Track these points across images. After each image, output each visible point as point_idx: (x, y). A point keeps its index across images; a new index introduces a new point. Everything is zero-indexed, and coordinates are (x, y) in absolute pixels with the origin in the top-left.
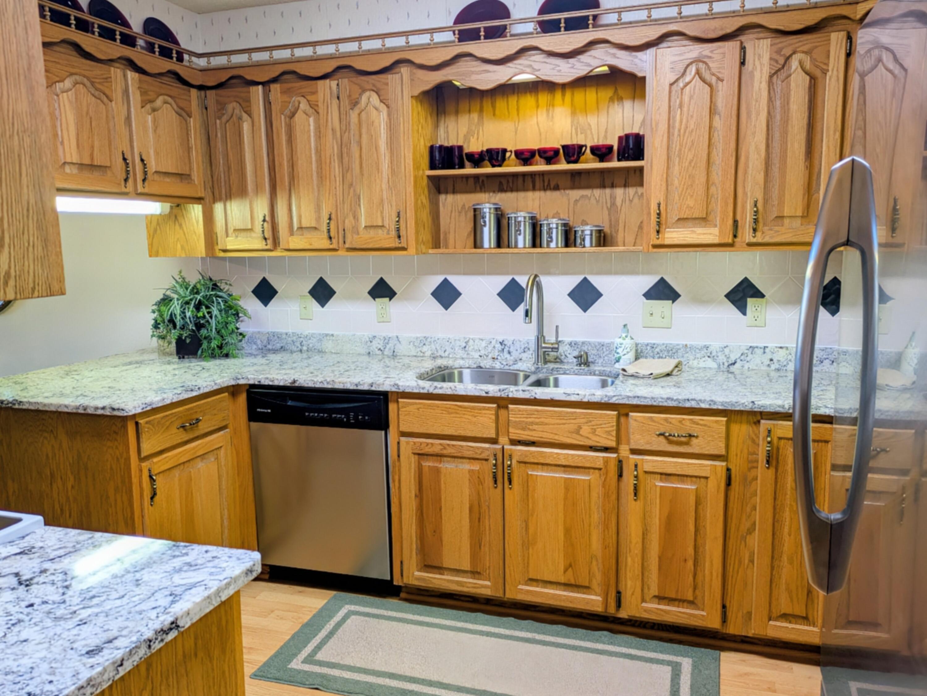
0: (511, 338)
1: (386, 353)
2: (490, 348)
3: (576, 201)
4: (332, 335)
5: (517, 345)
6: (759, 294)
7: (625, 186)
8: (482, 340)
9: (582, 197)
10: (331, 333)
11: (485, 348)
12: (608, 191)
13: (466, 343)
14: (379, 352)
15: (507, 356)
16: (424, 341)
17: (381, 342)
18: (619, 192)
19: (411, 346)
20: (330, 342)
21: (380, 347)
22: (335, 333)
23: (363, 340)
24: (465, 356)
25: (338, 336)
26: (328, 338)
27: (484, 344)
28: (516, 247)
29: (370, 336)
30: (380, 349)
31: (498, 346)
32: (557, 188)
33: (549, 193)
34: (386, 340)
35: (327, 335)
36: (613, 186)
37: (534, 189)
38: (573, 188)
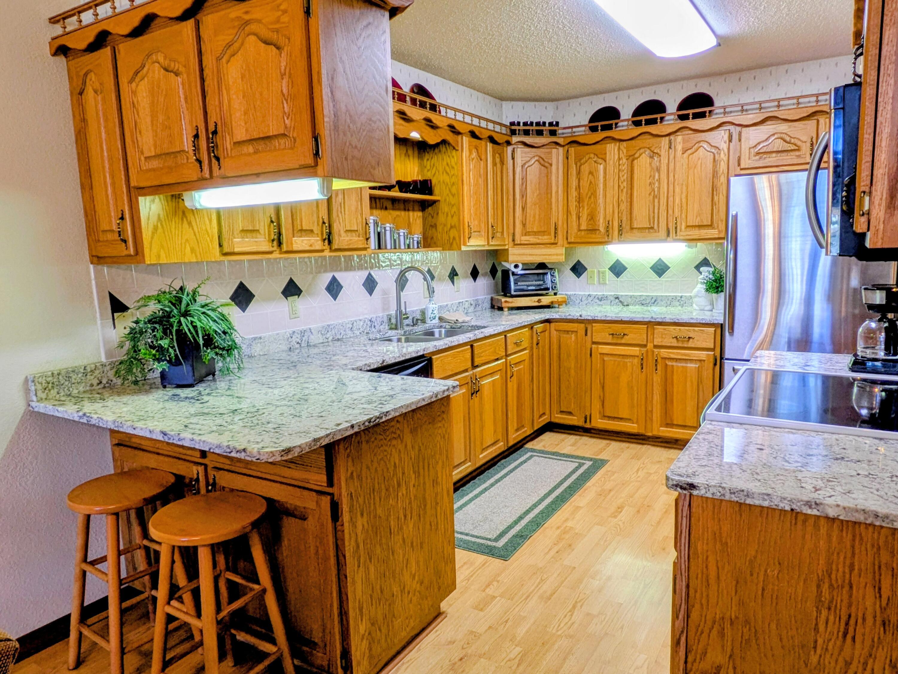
0: (374, 316)
1: (302, 345)
2: (365, 324)
3: (395, 218)
4: (260, 338)
5: (378, 319)
6: (457, 275)
7: (413, 210)
8: (361, 320)
9: (397, 216)
10: (259, 336)
11: (362, 326)
12: (407, 213)
13: (352, 324)
14: (298, 346)
15: (373, 329)
16: (328, 328)
17: (299, 336)
18: (411, 213)
19: (320, 335)
20: (259, 345)
21: (298, 340)
22: (262, 335)
23: (286, 337)
24: (352, 335)
25: (264, 337)
26: (257, 341)
27: (362, 324)
28: (386, 248)
29: (291, 332)
30: (298, 343)
31: (369, 322)
32: (386, 208)
33: (383, 211)
34: (303, 333)
35: (255, 339)
36: (408, 210)
37: (376, 208)
38: (393, 209)
